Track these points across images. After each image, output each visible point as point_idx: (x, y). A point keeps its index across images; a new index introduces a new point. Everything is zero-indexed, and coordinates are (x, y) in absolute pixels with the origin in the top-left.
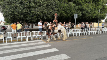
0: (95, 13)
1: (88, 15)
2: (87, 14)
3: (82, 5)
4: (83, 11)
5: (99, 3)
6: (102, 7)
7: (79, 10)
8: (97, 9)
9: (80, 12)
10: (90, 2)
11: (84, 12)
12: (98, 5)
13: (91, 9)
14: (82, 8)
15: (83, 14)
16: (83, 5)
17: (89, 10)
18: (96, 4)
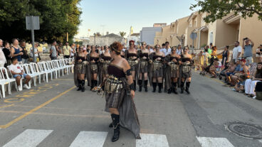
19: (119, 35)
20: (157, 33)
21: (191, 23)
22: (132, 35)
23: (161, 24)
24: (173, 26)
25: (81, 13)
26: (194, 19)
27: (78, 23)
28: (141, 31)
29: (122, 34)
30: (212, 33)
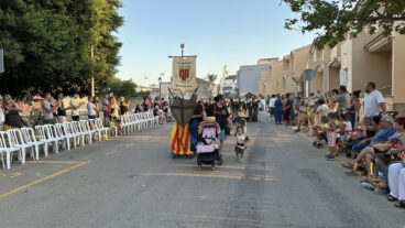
0: (79, 56)
1: (53, 62)
2: (47, 56)
3: (19, 12)
4: (28, 41)
6: (101, 37)
7: (9, 34)
9: (17, 45)
10: (56, 8)
11: (34, 47)
13: (63, 40)
14: (24, 23)
15: (29, 56)
16: (28, 14)
17: (56, 39)
18: (79, 22)
19: (207, 80)
20: (264, 73)
21: (315, 55)
22: (227, 79)
23: (269, 60)
24: (287, 61)
25: (119, 45)
28: (238, 72)
29: (212, 78)
30: (346, 70)
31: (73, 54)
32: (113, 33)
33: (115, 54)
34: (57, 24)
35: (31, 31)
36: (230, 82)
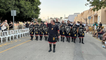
1: (26, 14)
2: (25, 12)
5: (34, 3)
6: (36, 7)
7: (16, 6)
8: (33, 8)
9: (18, 9)
11: (22, 10)
12: (33, 5)
13: (28, 8)
14: (20, 4)
15: (21, 12)
16: (21, 2)
18: (31, 3)
20: (75, 17)
21: (90, 12)
22: (65, 18)
23: (77, 13)
24: (82, 14)
25: (40, 9)
26: (91, 11)
27: (39, 14)
28: (68, 17)
29: (61, 18)
30: (99, 17)
31: (30, 12)
32: (39, 6)
33: (39, 11)
34: (27, 4)
35: (21, 6)
36: (66, 19)
